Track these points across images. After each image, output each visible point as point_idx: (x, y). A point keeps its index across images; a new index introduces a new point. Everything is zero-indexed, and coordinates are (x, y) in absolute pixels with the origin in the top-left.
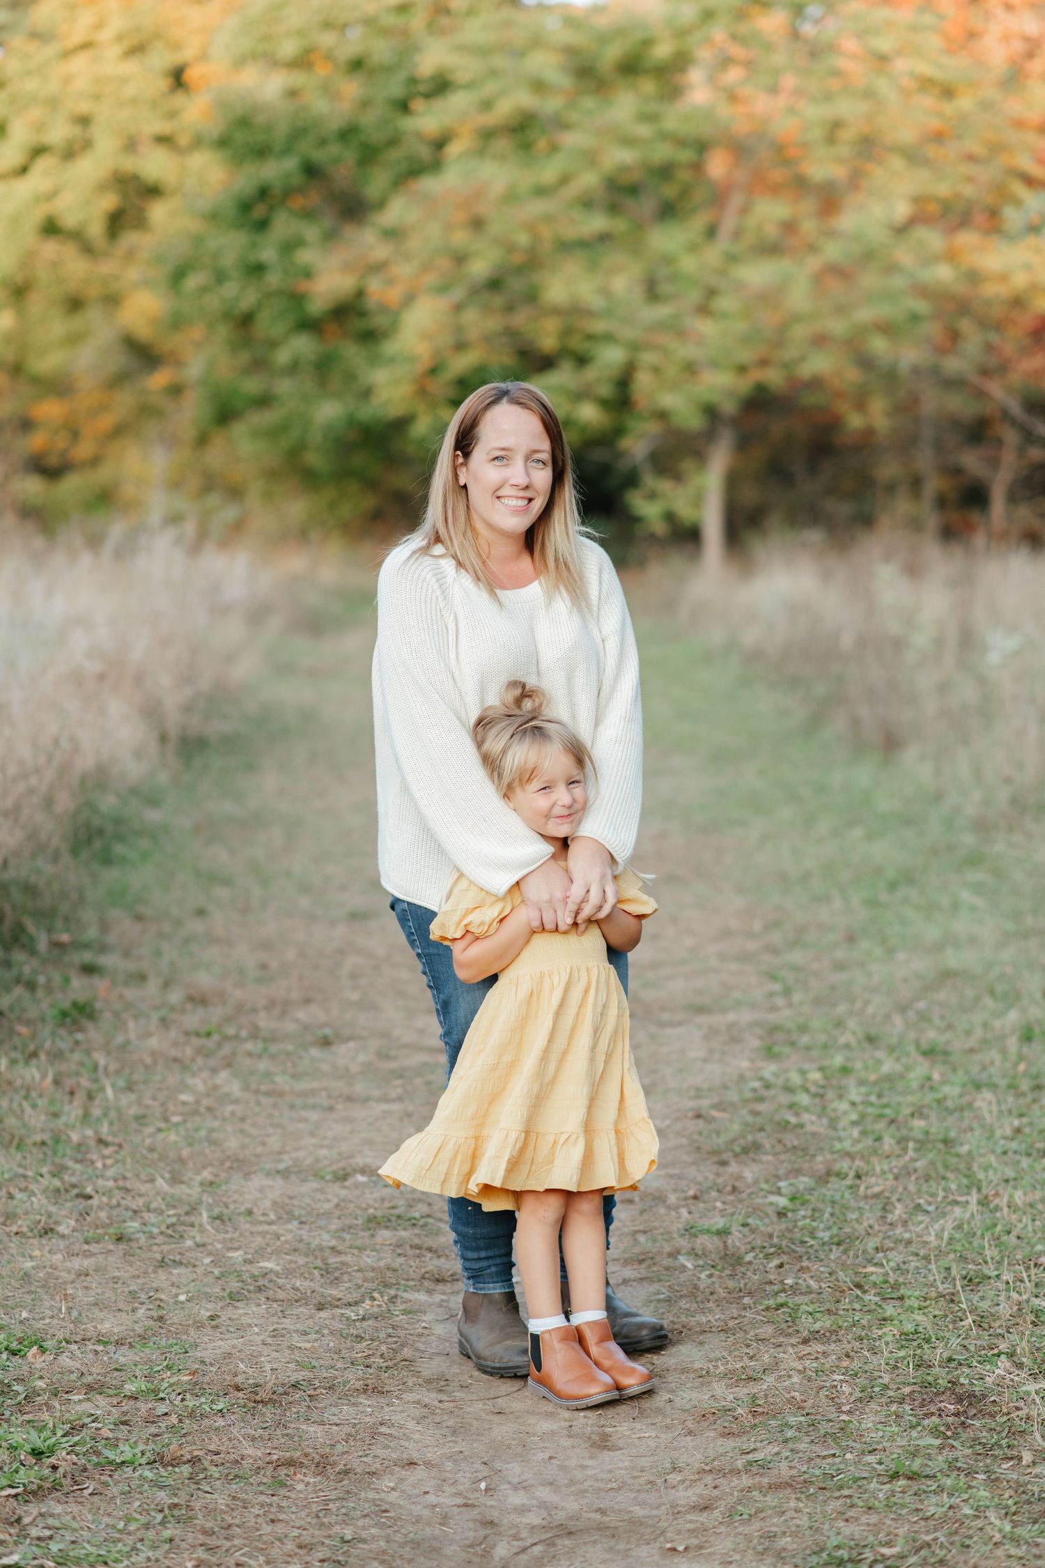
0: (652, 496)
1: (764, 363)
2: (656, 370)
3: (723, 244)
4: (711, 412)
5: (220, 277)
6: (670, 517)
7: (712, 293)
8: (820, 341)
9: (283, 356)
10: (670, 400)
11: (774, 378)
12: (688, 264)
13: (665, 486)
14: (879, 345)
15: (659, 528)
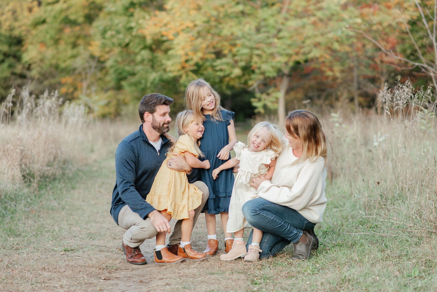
0: (260, 100)
1: (297, 54)
2: (259, 56)
3: (284, 14)
4: (279, 71)
5: (118, 32)
6: (265, 107)
7: (279, 31)
8: (317, 45)
9: (139, 58)
10: (265, 67)
11: (301, 58)
12: (271, 21)
13: (264, 96)
14: (336, 46)
15: (262, 110)
